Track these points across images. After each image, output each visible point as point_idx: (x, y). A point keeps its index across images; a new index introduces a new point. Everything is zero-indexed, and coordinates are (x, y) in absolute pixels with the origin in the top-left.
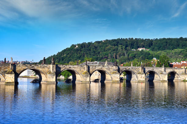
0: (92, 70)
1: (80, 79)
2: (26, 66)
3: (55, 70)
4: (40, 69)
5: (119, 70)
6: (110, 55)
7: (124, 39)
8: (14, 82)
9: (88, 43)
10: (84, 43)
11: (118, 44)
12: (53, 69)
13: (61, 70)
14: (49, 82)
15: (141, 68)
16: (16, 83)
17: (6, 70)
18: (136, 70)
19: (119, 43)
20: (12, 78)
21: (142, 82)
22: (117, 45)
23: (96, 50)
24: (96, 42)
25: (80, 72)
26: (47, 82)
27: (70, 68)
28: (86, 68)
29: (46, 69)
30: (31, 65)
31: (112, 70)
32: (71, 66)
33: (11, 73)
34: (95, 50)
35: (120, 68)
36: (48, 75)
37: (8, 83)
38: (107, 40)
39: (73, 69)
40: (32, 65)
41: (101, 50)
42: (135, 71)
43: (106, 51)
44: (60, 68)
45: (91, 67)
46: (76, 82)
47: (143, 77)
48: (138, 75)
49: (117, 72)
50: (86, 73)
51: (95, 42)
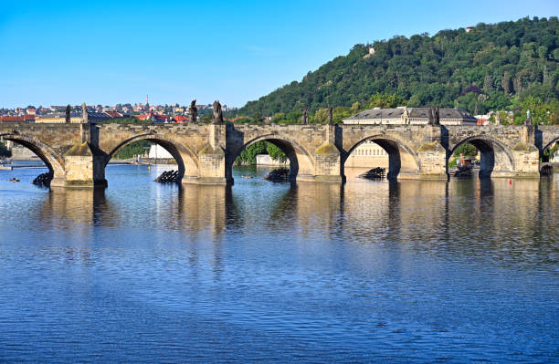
0: (349, 140)
1: (309, 170)
2: (131, 129)
3: (223, 142)
4: (177, 140)
5: (444, 139)
6: (487, 79)
7: (544, 19)
8: (90, 181)
9: (414, 38)
10: (398, 38)
11: (522, 39)
12: (217, 140)
13: (245, 142)
14: (204, 178)
15: (525, 129)
16: (100, 184)
17: (69, 143)
18: (509, 136)
19: (526, 34)
20: (85, 168)
21: (530, 178)
22: (518, 43)
23: (440, 61)
24: (442, 33)
25: (308, 147)
26: (198, 179)
27: (276, 133)
28: (328, 135)
29: (196, 139)
30: (145, 129)
31: (421, 140)
32: (279, 128)
33: (83, 153)
34: (434, 62)
35: (450, 132)
36: (203, 158)
37: (73, 182)
38: (482, 26)
39: (287, 136)
40: (151, 128)
41: (459, 62)
42: (504, 140)
43: (478, 64)
44: (241, 135)
45: (345, 130)
46: (298, 179)
47: (531, 161)
48: (516, 155)
49: (438, 145)
50: (328, 149)
51: (437, 35)
